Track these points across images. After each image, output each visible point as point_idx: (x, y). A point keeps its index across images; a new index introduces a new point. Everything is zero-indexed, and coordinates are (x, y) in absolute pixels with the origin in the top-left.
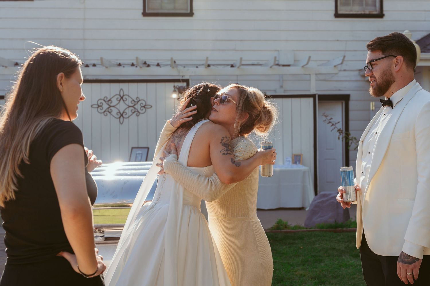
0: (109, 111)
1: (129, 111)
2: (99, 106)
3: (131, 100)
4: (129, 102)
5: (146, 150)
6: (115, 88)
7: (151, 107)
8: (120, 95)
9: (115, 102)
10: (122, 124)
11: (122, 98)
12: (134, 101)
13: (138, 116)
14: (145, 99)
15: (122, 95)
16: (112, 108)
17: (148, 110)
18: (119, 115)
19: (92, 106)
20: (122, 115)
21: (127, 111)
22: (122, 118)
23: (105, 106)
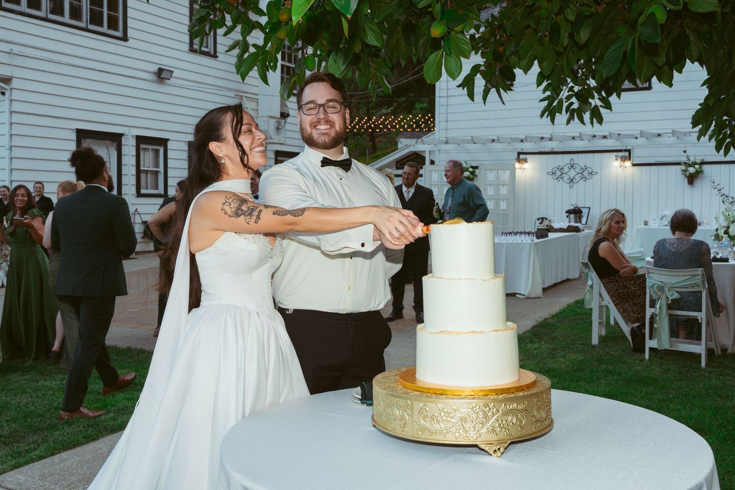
0: (561, 177)
1: (578, 177)
2: (553, 173)
3: (580, 168)
4: (578, 170)
5: (588, 209)
6: (567, 157)
7: (597, 173)
8: (571, 164)
9: (566, 169)
10: (571, 188)
11: (572, 166)
12: (582, 168)
13: (585, 181)
14: (592, 167)
15: (572, 164)
16: (563, 175)
17: (594, 176)
18: (570, 180)
19: (547, 173)
20: (572, 181)
21: (576, 177)
22: (572, 183)
23: (558, 173)
